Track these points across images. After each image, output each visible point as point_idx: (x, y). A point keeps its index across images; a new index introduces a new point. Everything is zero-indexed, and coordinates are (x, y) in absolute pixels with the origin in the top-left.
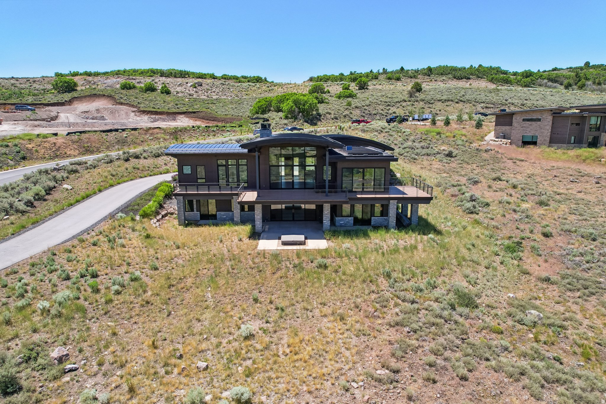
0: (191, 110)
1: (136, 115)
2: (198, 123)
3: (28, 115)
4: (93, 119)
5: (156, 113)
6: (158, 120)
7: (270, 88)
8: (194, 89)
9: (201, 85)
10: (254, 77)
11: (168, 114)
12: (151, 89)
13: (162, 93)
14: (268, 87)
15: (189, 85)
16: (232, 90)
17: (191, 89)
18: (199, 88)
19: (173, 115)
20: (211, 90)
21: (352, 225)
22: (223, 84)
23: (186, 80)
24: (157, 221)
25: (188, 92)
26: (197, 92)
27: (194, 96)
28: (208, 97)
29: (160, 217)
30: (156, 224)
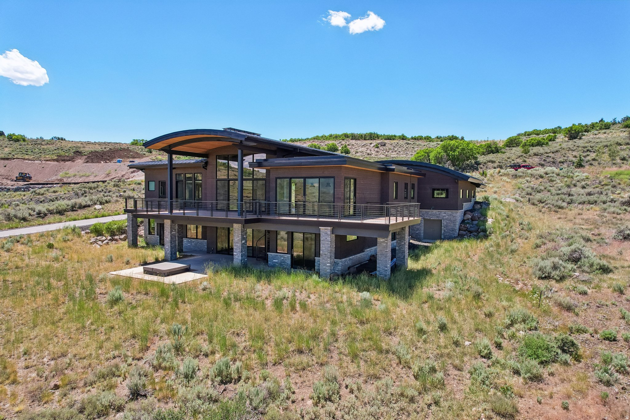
8: (376, 149)
9: (384, 145)
10: (449, 136)
12: (333, 149)
13: (342, 152)
15: (372, 145)
16: (416, 149)
17: (372, 150)
18: (381, 148)
20: (393, 149)
21: (289, 267)
22: (408, 144)
23: (371, 141)
24: (110, 240)
25: (369, 152)
26: (377, 152)
27: (373, 155)
28: (386, 156)
29: (122, 236)
30: (103, 241)
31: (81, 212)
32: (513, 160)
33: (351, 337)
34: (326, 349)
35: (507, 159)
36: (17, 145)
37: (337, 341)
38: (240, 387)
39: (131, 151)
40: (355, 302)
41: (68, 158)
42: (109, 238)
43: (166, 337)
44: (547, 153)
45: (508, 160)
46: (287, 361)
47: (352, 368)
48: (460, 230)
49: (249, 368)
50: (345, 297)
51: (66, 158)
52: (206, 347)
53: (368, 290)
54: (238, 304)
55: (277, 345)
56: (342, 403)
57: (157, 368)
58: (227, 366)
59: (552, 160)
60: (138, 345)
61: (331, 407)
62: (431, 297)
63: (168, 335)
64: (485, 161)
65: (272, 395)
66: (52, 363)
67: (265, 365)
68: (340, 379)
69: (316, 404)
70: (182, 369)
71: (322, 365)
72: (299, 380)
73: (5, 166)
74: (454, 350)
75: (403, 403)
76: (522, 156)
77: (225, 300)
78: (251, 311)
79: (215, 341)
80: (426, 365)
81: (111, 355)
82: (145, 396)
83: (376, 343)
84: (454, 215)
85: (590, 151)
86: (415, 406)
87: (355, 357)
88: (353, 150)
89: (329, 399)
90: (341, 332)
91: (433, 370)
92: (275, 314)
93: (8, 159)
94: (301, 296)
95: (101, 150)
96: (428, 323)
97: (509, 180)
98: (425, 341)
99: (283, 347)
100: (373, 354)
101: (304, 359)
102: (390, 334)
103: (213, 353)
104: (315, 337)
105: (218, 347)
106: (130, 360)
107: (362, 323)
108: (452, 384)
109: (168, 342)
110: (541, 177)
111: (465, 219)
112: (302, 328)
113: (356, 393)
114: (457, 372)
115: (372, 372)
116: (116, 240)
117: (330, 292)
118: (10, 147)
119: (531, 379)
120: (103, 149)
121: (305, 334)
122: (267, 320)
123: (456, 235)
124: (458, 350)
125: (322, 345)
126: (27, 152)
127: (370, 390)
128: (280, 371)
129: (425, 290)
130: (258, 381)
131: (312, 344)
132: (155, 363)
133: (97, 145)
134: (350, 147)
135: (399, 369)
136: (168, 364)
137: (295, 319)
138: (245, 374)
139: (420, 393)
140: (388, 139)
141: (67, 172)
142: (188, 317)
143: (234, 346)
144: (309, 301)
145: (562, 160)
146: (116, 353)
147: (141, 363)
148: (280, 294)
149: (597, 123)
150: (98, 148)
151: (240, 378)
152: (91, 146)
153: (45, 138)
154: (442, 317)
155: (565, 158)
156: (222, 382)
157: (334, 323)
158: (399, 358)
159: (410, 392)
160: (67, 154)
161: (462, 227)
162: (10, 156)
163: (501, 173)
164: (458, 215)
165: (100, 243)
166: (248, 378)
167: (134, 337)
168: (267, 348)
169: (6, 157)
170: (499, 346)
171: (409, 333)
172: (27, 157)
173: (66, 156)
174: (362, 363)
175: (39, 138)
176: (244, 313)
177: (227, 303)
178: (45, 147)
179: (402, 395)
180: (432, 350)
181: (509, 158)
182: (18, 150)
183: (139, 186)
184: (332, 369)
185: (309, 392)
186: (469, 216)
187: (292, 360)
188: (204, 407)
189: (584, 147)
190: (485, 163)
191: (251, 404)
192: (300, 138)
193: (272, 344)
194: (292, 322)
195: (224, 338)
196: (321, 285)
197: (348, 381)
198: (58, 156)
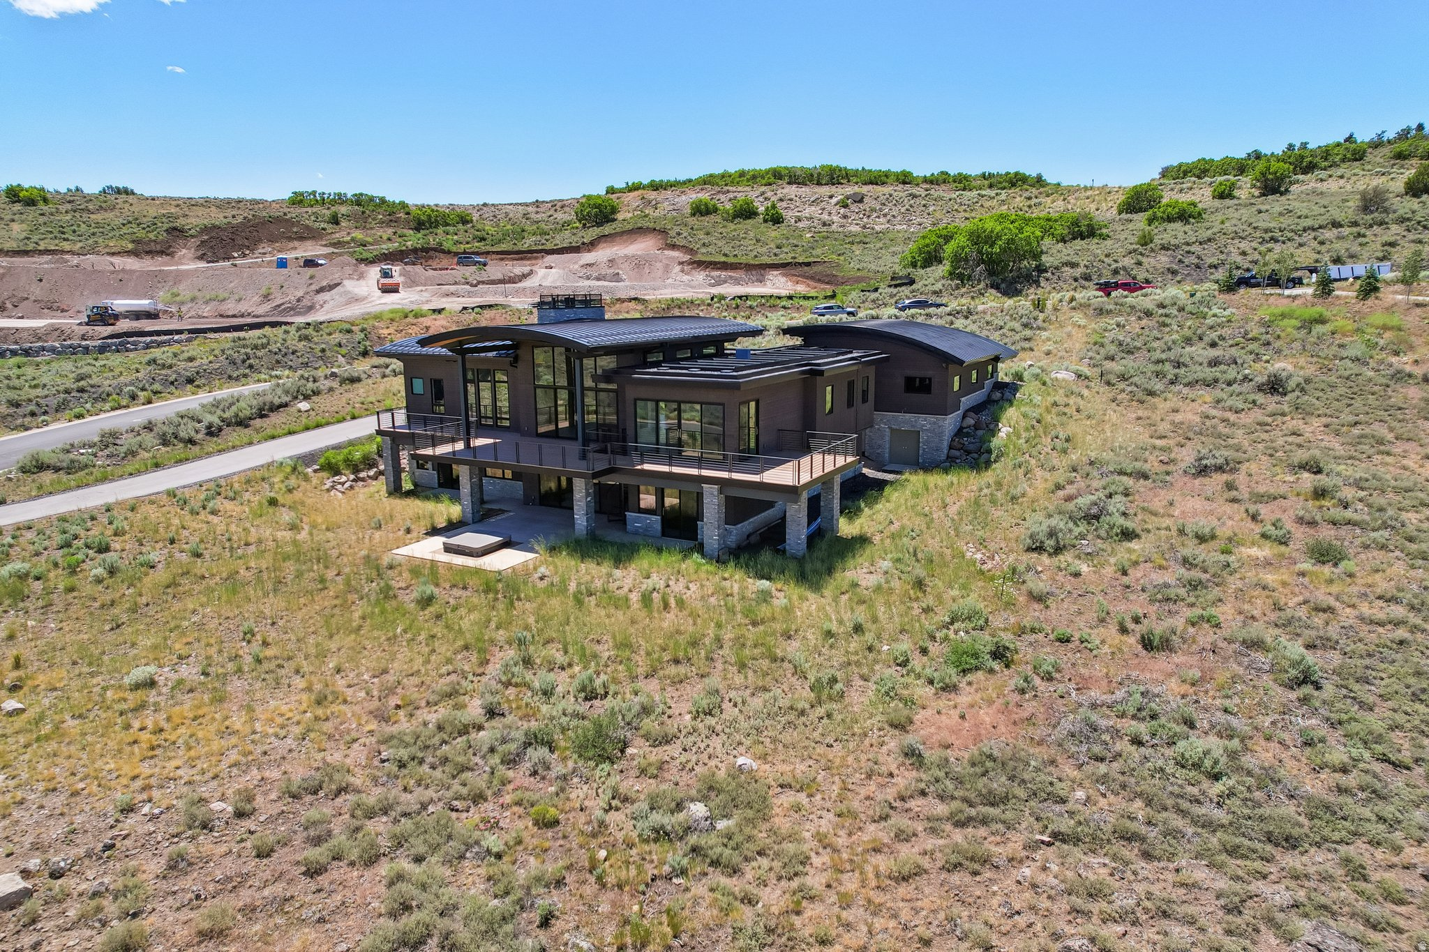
0: (801, 260)
1: (682, 271)
2: (801, 289)
3: (468, 274)
4: (598, 279)
5: (724, 266)
6: (725, 282)
7: (1034, 201)
8: (842, 211)
9: (861, 201)
10: (1008, 174)
11: (749, 267)
12: (747, 213)
13: (765, 221)
14: (1030, 198)
15: (834, 200)
16: (931, 209)
17: (833, 212)
18: (854, 207)
19: (759, 269)
20: (881, 210)
21: (659, 533)
22: (914, 196)
23: (833, 189)
24: (354, 480)
25: (825, 217)
26: (845, 217)
27: (834, 227)
28: (864, 227)
29: (372, 473)
30: (343, 484)
31: (276, 419)
32: (1116, 261)
33: (740, 643)
34: (707, 658)
35: (1103, 257)
36: (31, 213)
37: (721, 647)
38: (609, 702)
39: (293, 224)
40: (749, 594)
41: (158, 248)
42: (352, 477)
43: (507, 647)
44: (1188, 244)
45: (1106, 260)
46: (661, 673)
47: (739, 680)
48: (951, 448)
49: (615, 681)
50: (736, 587)
51: (153, 247)
52: (560, 658)
53: (769, 578)
54: (593, 600)
55: (648, 654)
56: (723, 716)
57: (508, 684)
58: (591, 680)
59: (1196, 261)
60: (474, 658)
61: (711, 721)
62: (855, 585)
63: (511, 645)
64: (1056, 263)
65: (646, 710)
66: (376, 680)
67: (634, 678)
68: (723, 692)
69: (695, 718)
70: (537, 685)
71: (702, 676)
72: (676, 694)
73: (41, 280)
74: (865, 658)
75: (792, 716)
76: (1135, 251)
77: (575, 596)
78: (612, 611)
79: (571, 651)
80: (825, 675)
81: (444, 670)
82: (503, 715)
83: (769, 649)
84: (941, 423)
85: (1276, 241)
86: (803, 719)
87: (742, 666)
88: (790, 214)
89: (709, 713)
90: (728, 635)
91: (834, 680)
92: (644, 613)
93: (26, 253)
94: (677, 587)
95: (225, 221)
96: (841, 622)
97: (1083, 322)
98: (831, 646)
99: (655, 656)
100: (765, 663)
101: (682, 669)
102: (789, 637)
103: (570, 665)
104: (694, 644)
105: (576, 659)
106: (470, 677)
107: (754, 624)
108: (854, 696)
109: (511, 653)
110: (1148, 314)
111: (965, 425)
112: (678, 632)
113: (740, 705)
114: (862, 683)
115: (761, 684)
116: (363, 480)
117: (717, 578)
118: (23, 222)
119: (943, 689)
120: (230, 220)
121: (682, 639)
122: (633, 622)
123: (943, 457)
124: (871, 656)
125: (703, 653)
126: (63, 233)
127: (757, 702)
128: (653, 685)
129: (850, 575)
130: (628, 696)
131: (691, 652)
132: (504, 679)
133: (213, 208)
134: (784, 204)
135: (794, 680)
136: (519, 680)
137: (670, 620)
138: (612, 688)
139: (812, 706)
140: (871, 183)
141: (175, 290)
142: (531, 620)
143: (595, 656)
144: (689, 593)
145: (1214, 260)
146: (450, 668)
147: (484, 679)
148: (648, 584)
149: (1338, 145)
150: (218, 217)
151: (607, 693)
152: (200, 211)
153: (88, 190)
154: (861, 615)
155: (1222, 257)
156: (586, 699)
157: (719, 626)
158: (795, 667)
159: (801, 705)
160: (152, 236)
161: (955, 444)
162: (31, 247)
163: (1074, 304)
164: (949, 422)
165: (339, 487)
166: (616, 693)
167: (466, 647)
168: (636, 657)
169: (23, 248)
170: (924, 651)
171: (812, 637)
172: (66, 246)
173: (151, 241)
174: (750, 674)
175: (73, 188)
176: (603, 613)
177: (579, 602)
178: (97, 217)
179: (792, 708)
180: (838, 657)
181: (1107, 256)
182: (43, 229)
183: (348, 336)
184: (715, 681)
185: (688, 706)
186: (970, 421)
187: (667, 672)
188: (572, 724)
189: (1266, 231)
190: (1057, 268)
191: (623, 719)
192: (672, 179)
193: (642, 653)
194: (665, 625)
195: (583, 648)
196: (704, 568)
197: (732, 694)
198: (133, 242)
